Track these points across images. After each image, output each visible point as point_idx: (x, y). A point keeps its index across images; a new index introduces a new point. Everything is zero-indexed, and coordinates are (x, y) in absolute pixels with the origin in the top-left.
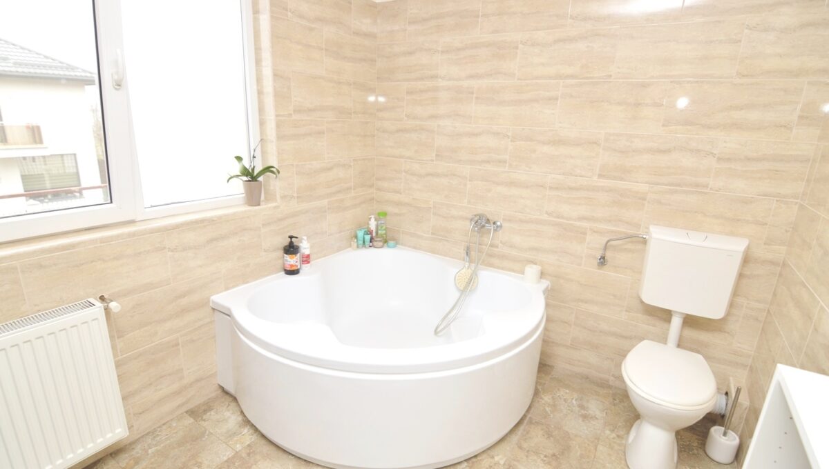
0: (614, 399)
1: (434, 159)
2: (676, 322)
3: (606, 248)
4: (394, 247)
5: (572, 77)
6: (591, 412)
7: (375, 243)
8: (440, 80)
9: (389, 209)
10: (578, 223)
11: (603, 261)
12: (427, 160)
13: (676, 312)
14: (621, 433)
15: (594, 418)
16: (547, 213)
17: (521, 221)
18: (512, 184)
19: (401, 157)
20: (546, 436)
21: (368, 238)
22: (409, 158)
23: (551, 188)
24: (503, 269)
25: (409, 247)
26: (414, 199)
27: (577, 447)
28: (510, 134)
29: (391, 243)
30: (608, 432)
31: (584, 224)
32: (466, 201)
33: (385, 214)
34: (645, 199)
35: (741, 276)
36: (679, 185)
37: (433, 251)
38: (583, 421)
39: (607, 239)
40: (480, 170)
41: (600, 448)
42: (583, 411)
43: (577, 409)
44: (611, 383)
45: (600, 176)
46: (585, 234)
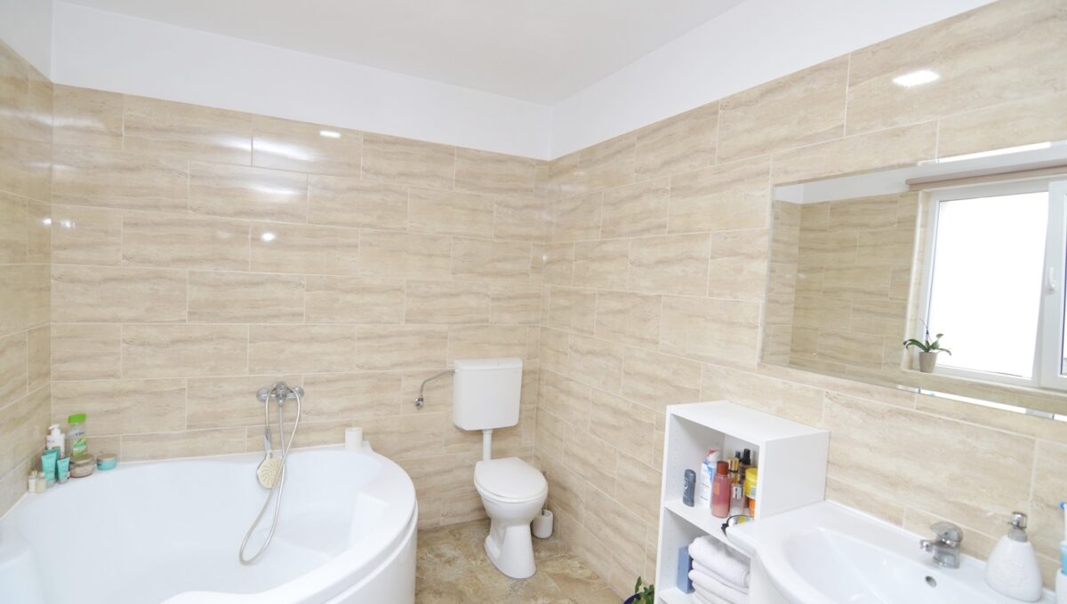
0: (454, 535)
1: (187, 318)
2: (487, 438)
3: (422, 390)
4: (114, 467)
5: (369, 226)
6: (449, 555)
7: (78, 471)
8: (190, 212)
9: (90, 407)
10: (391, 371)
11: (419, 404)
12: (172, 322)
13: (486, 430)
14: (482, 557)
15: (455, 558)
16: (358, 366)
17: (329, 381)
18: (313, 339)
19: (116, 320)
20: (438, 596)
21: (64, 464)
22: (135, 320)
23: (359, 338)
24: (309, 445)
25: (143, 458)
26: (147, 381)
27: (466, 588)
28: (304, 283)
29: (107, 462)
30: (473, 562)
31: (397, 371)
32: (247, 369)
33: (82, 418)
34: (446, 338)
35: (523, 386)
36: (469, 322)
37: (191, 453)
38: (450, 565)
39: (421, 382)
40: (265, 327)
41: (480, 577)
42: (443, 559)
43: (437, 560)
44: (442, 524)
45: (408, 321)
46: (400, 380)
